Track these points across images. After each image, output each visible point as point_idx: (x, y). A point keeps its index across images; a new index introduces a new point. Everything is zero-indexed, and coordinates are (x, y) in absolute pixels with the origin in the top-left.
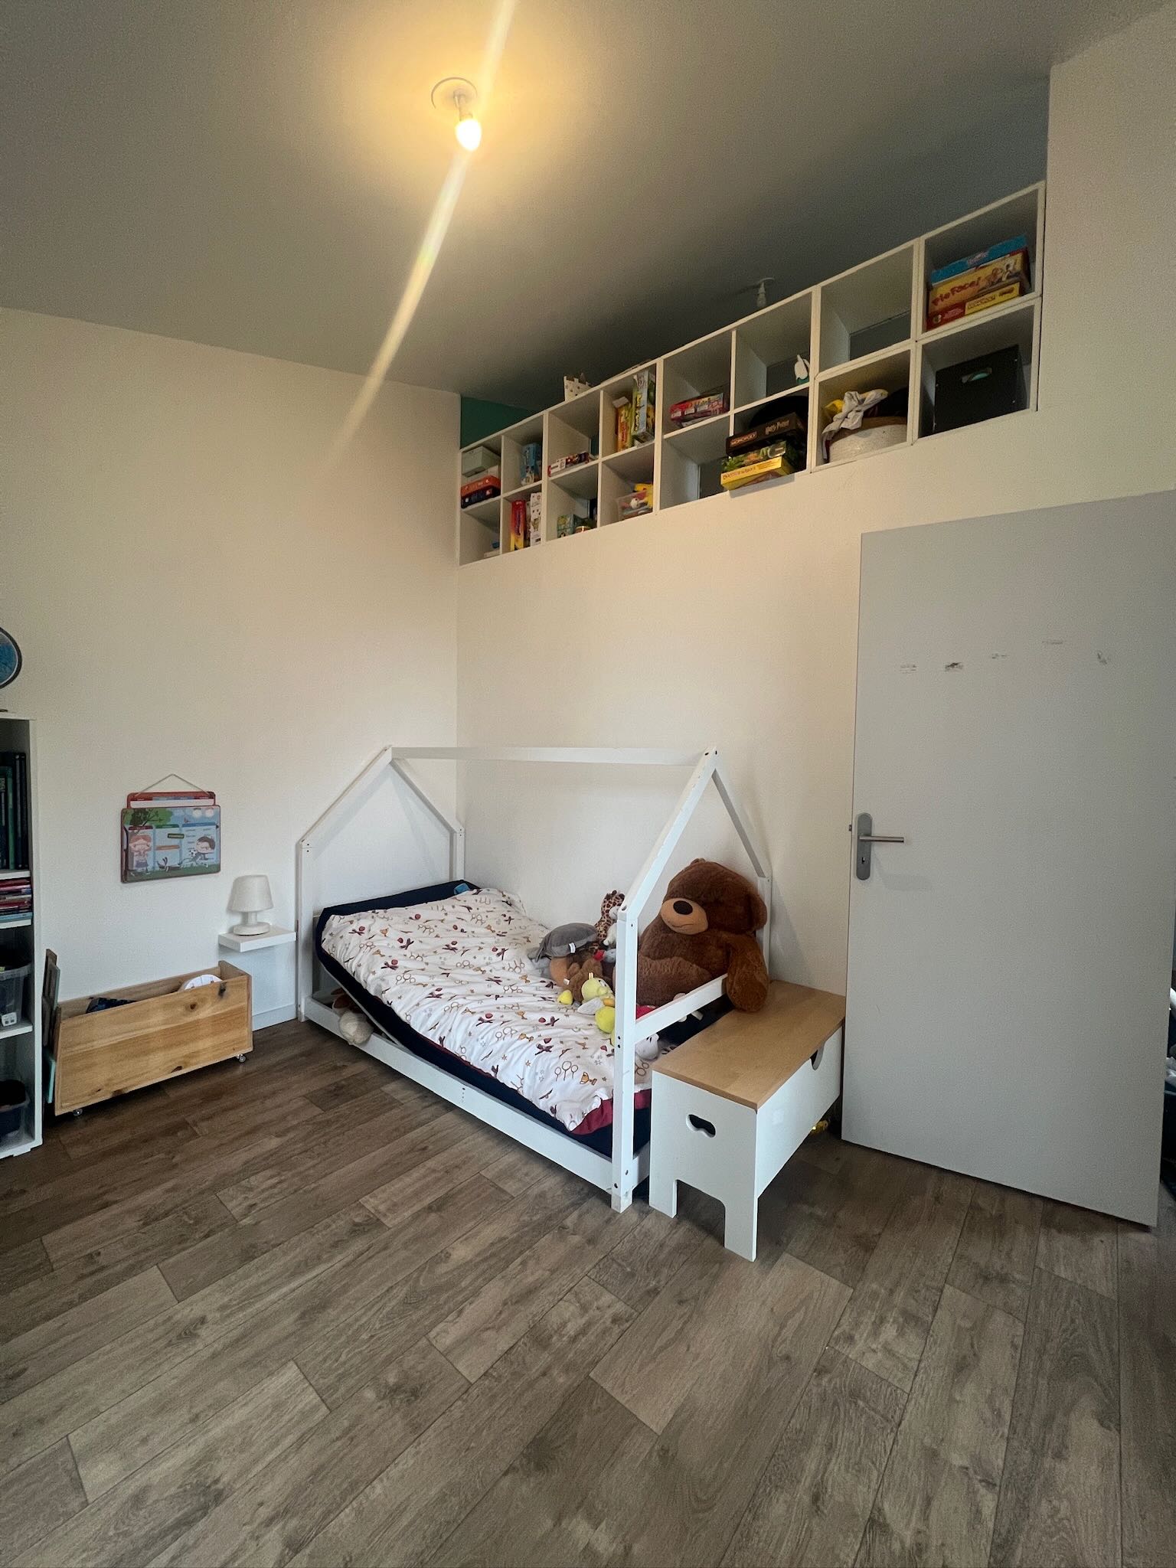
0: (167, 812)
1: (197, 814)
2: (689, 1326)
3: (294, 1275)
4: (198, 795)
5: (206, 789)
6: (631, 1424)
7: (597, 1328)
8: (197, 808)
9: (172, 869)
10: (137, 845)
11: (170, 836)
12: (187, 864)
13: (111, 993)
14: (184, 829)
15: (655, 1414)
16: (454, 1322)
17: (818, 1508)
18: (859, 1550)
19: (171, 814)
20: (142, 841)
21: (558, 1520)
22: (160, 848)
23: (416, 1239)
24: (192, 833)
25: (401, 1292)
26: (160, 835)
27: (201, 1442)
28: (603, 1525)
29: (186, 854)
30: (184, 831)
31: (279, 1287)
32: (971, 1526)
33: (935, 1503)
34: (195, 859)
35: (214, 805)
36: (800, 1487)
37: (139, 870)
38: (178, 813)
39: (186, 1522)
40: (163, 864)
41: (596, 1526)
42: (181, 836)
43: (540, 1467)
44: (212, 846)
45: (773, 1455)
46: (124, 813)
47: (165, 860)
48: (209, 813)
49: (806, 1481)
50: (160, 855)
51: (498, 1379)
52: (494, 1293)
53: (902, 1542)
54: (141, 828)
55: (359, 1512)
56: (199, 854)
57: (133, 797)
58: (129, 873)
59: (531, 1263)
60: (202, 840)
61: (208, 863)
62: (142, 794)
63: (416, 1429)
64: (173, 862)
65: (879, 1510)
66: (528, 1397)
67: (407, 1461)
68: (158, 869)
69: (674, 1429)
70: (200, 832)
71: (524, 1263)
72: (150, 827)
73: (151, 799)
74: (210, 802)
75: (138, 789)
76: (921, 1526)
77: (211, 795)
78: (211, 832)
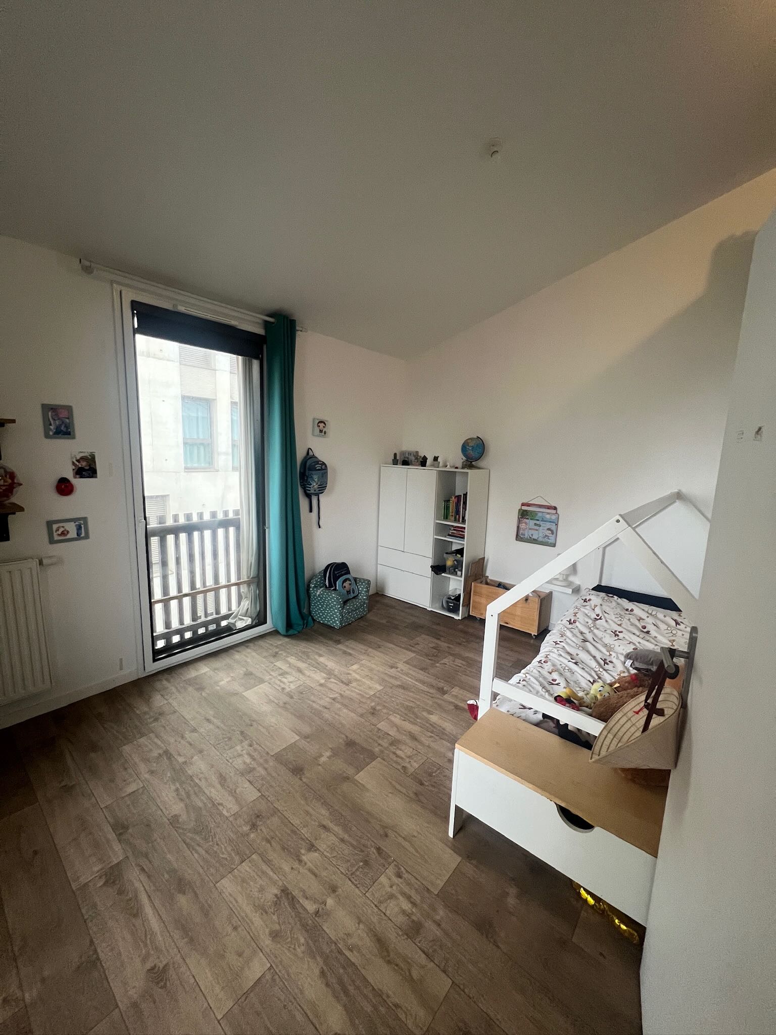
0: (535, 513)
1: (548, 516)
2: (403, 795)
3: (416, 680)
4: (549, 507)
5: (553, 504)
6: (359, 769)
7: (399, 760)
8: (548, 513)
9: (534, 539)
10: (523, 526)
11: (535, 524)
12: (540, 539)
13: (507, 584)
14: (542, 522)
15: (362, 777)
16: (400, 719)
17: (321, 826)
18: (305, 836)
19: (537, 514)
20: (524, 524)
21: (331, 749)
22: (530, 529)
23: (439, 705)
24: (544, 525)
25: (411, 704)
26: (531, 523)
27: (361, 679)
28: (328, 759)
29: (541, 535)
30: (541, 523)
31: (412, 679)
32: (304, 891)
33: (313, 877)
34: (544, 537)
35: (556, 513)
36: (329, 823)
37: (522, 536)
38: (540, 514)
39: (342, 682)
40: (531, 536)
41: (328, 757)
42: (540, 526)
43: (347, 744)
44: (553, 533)
45: (342, 816)
46: (519, 510)
47: (532, 535)
48: (554, 517)
49: (331, 825)
50: (531, 532)
51: (377, 732)
52: (415, 729)
53: (304, 855)
54: (525, 518)
55: (340, 708)
56: (546, 536)
57: (523, 505)
58: (519, 538)
59: (432, 739)
60: (549, 529)
61: (550, 541)
62: (526, 503)
63: (362, 716)
64: (535, 537)
65: (316, 850)
66: (371, 741)
67: (353, 715)
68: (529, 538)
69: (356, 783)
70: (548, 525)
71: (431, 737)
72: (528, 519)
73: (529, 506)
74: (554, 511)
75: (525, 501)
76: (307, 866)
77: (555, 508)
78: (553, 527)
